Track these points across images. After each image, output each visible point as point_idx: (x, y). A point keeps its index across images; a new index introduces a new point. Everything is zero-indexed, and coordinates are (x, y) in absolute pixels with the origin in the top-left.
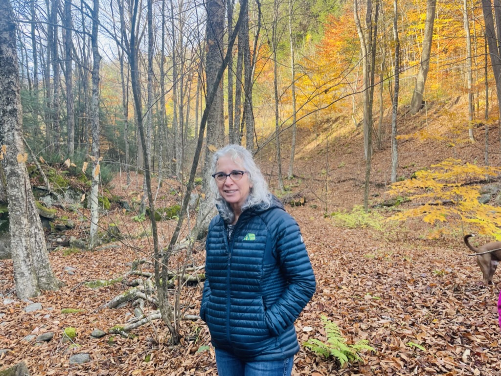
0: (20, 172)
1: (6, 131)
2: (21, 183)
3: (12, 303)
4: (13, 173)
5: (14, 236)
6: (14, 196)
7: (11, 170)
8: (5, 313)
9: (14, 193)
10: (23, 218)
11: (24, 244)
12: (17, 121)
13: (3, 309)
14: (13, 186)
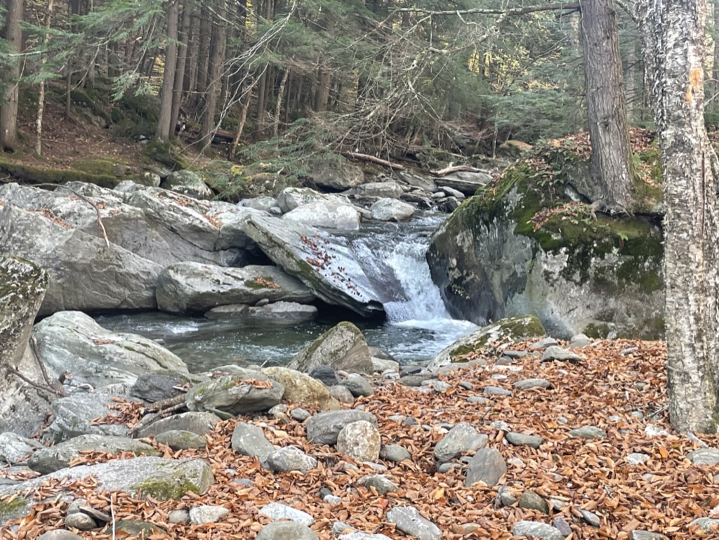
0: (694, 141)
1: (670, 45)
2: (694, 167)
3: (663, 437)
4: (680, 144)
5: (672, 287)
6: (679, 196)
7: (676, 136)
8: (650, 455)
9: (680, 189)
10: (693, 247)
11: (693, 308)
12: (695, 20)
13: (645, 445)
14: (678, 174)
